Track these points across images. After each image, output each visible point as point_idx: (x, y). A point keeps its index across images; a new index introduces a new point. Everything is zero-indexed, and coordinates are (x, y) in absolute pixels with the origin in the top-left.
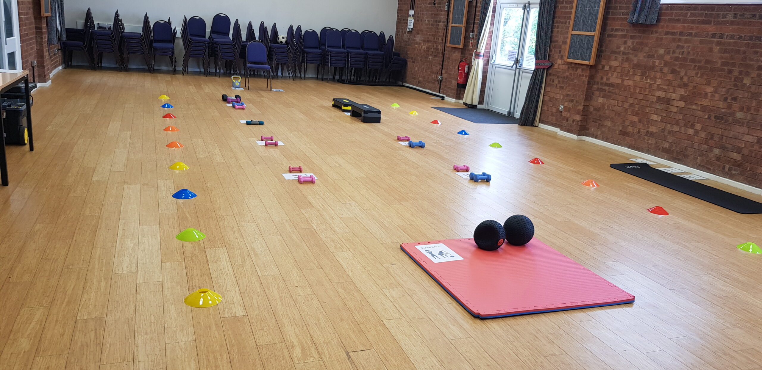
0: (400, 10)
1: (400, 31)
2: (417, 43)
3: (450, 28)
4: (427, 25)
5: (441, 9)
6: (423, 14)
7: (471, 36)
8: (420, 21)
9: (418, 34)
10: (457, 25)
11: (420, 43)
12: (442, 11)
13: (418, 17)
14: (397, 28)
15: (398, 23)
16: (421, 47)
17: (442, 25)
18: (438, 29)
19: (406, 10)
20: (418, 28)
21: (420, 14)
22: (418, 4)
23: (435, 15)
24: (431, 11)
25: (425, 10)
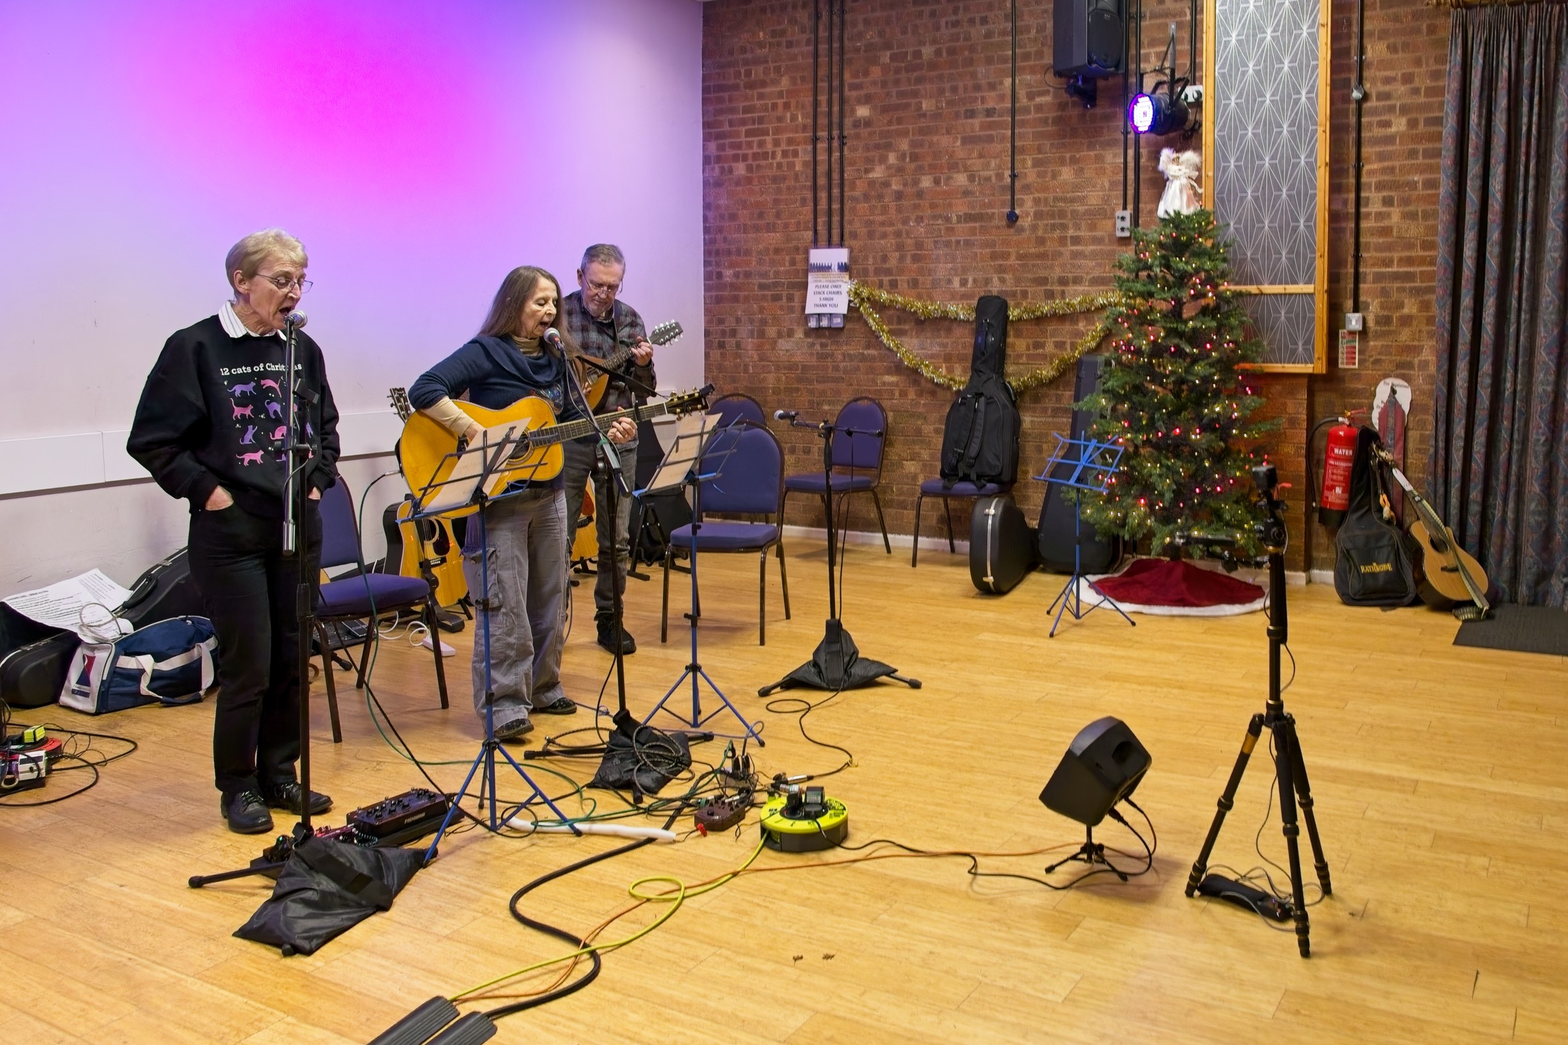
0: (721, 253)
4: (968, 297)
6: (920, 258)
7: (1352, 325)
8: (902, 285)
9: (897, 333)
13: (886, 273)
15: (722, 300)
19: (783, 249)
21: (902, 259)
22: (869, 223)
23: (1020, 257)
24: (986, 244)
25: (936, 242)
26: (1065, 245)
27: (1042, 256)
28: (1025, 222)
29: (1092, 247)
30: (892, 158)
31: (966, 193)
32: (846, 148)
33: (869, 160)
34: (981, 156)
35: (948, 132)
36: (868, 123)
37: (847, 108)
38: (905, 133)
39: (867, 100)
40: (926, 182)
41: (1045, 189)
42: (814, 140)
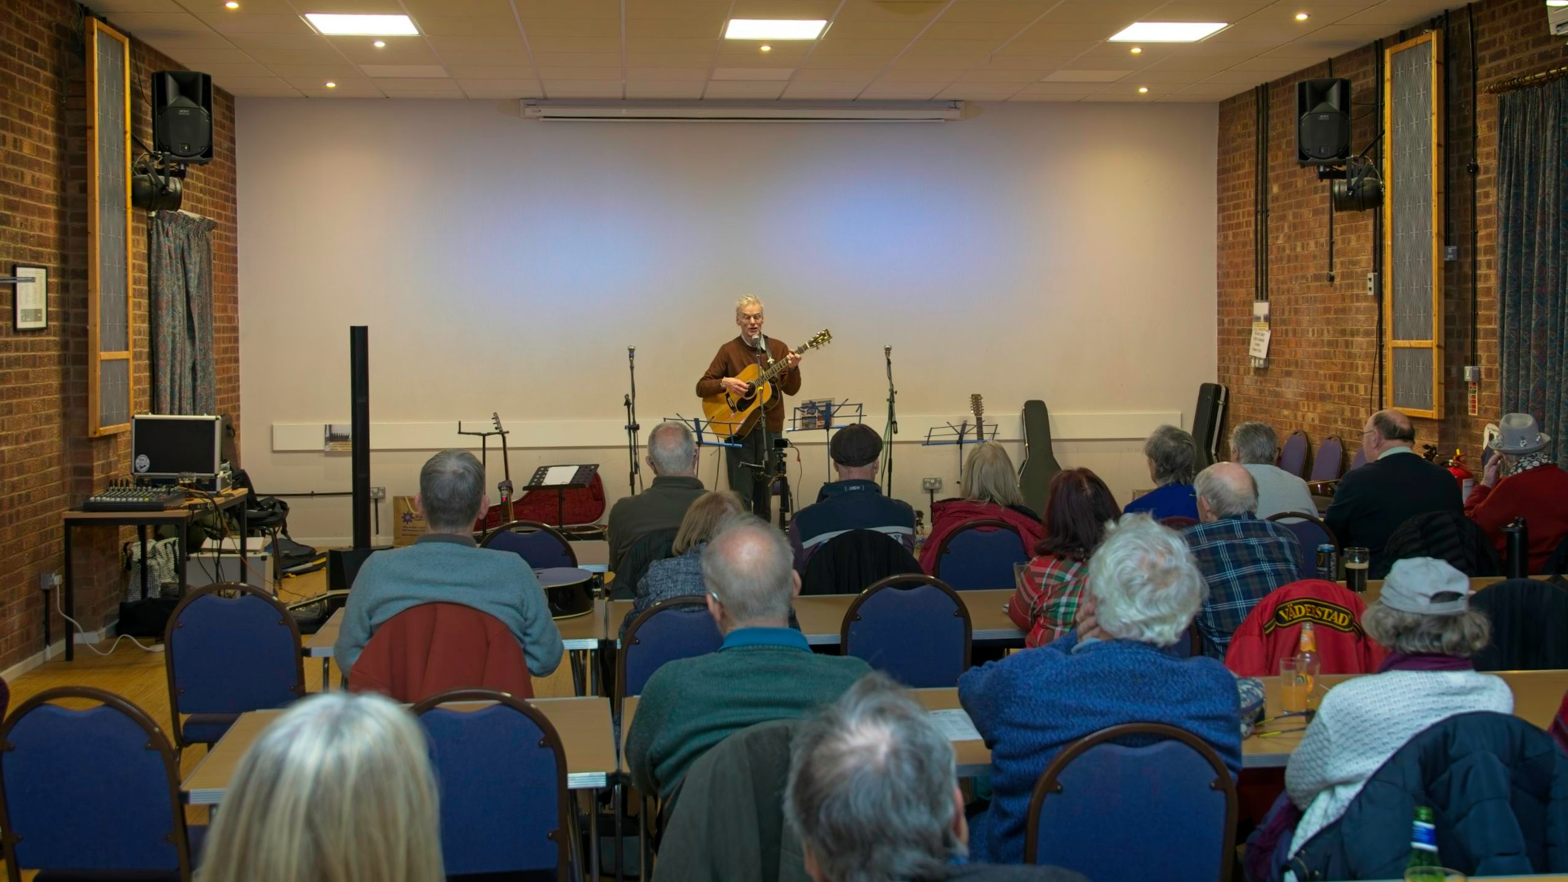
0: (1224, 304)
1: (1232, 366)
2: (1287, 405)
3: (1388, 353)
4: (1315, 345)
5: (1356, 292)
6: (1296, 311)
7: (1468, 376)
8: (1290, 335)
9: (1288, 374)
10: (1414, 343)
11: (1297, 404)
12: (1358, 298)
13: (1283, 322)
14: (1221, 359)
15: (1224, 342)
16: (1303, 417)
17: (1363, 343)
18: (1350, 356)
19: (1244, 302)
20: (1287, 357)
21: (1290, 312)
22: (1278, 281)
23: (1336, 312)
24: (1323, 301)
25: (1303, 298)
26: (1352, 302)
27: (1344, 311)
28: (1337, 281)
29: (1364, 304)
30: (1286, 230)
31: (1315, 257)
32: (1269, 218)
33: (1277, 229)
34: (1320, 226)
35: (1307, 206)
36: (1276, 199)
37: (1269, 186)
38: (1290, 207)
39: (1277, 179)
40: (1299, 249)
41: (1344, 254)
42: (1257, 213)
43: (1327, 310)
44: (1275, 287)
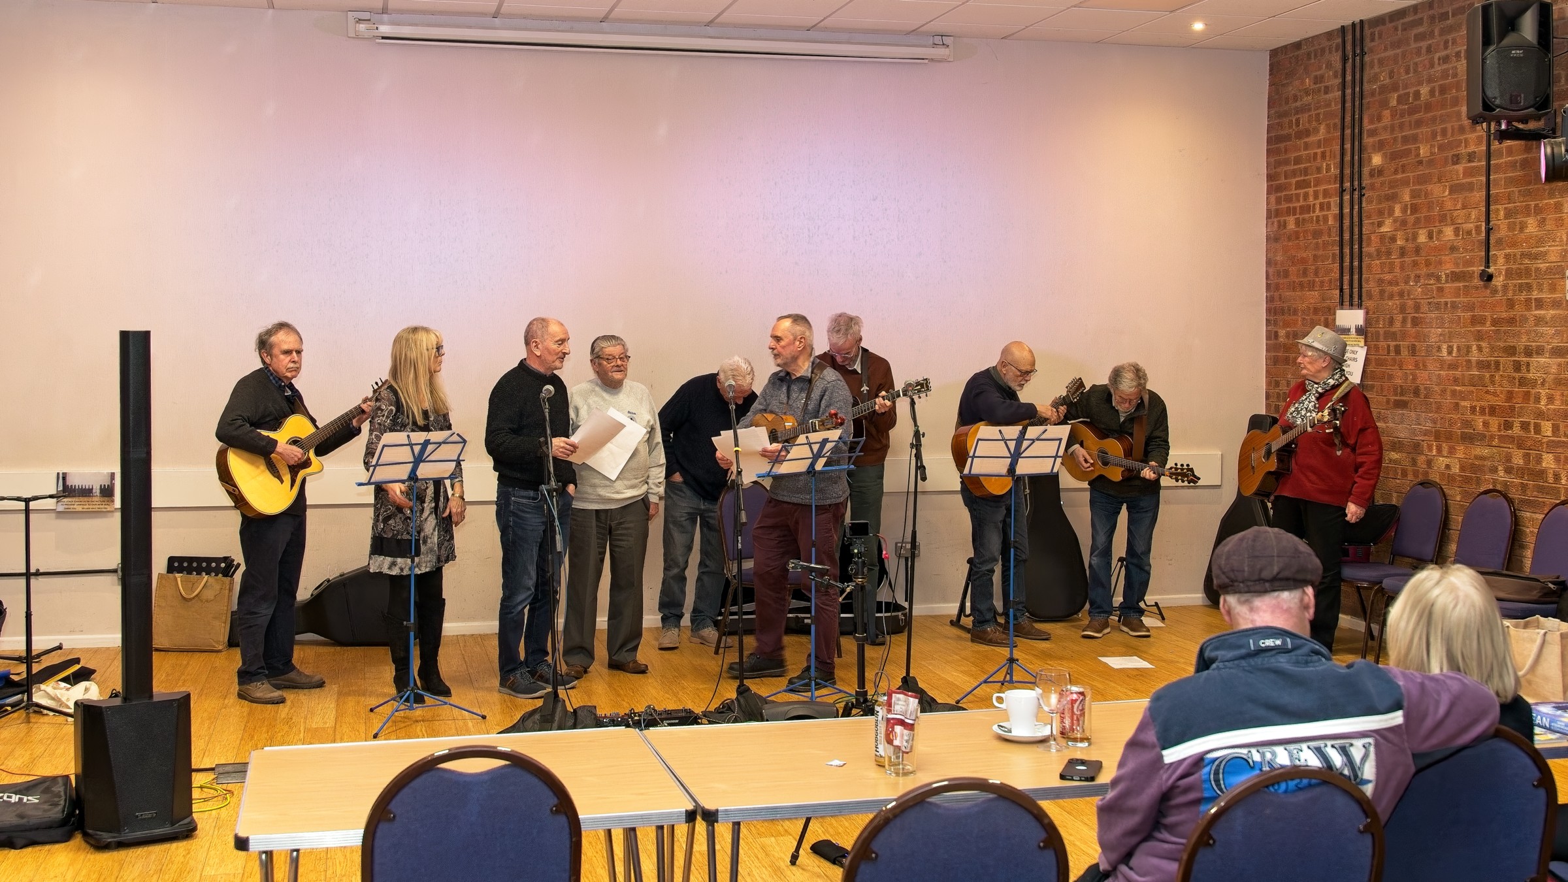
2: (1396, 447)
4: (1453, 366)
5: (1535, 294)
8: (1405, 352)
11: (1418, 446)
13: (1392, 336)
14: (1272, 383)
16: (1429, 463)
18: (1523, 382)
19: (1317, 310)
20: (1398, 381)
21: (1404, 321)
22: (1380, 282)
23: (1495, 322)
24: (1470, 307)
25: (1430, 303)
26: (1529, 309)
27: (1511, 321)
28: (1498, 281)
29: (1552, 312)
30: (1398, 212)
31: (1453, 249)
32: (1364, 199)
33: (1380, 213)
34: (1464, 207)
35: (1440, 181)
36: (1380, 172)
37: (1365, 156)
38: (1406, 183)
39: (1380, 146)
40: (1422, 238)
41: (1513, 245)
42: (1342, 191)
43: (1475, 321)
44: (1376, 291)
